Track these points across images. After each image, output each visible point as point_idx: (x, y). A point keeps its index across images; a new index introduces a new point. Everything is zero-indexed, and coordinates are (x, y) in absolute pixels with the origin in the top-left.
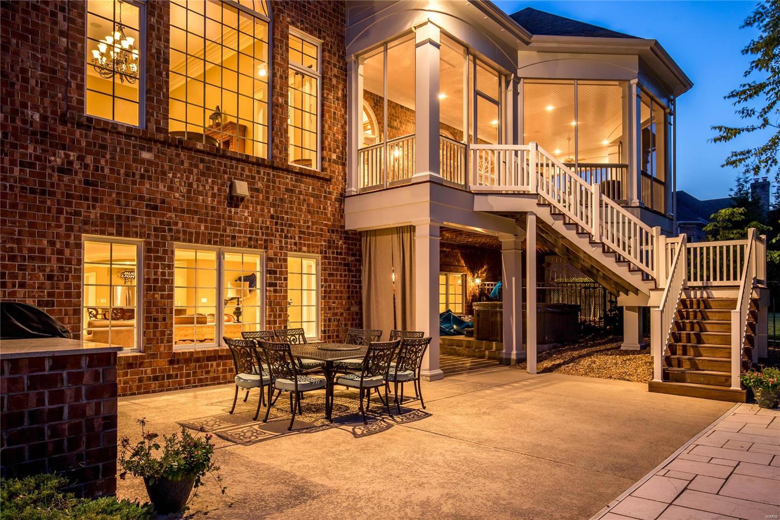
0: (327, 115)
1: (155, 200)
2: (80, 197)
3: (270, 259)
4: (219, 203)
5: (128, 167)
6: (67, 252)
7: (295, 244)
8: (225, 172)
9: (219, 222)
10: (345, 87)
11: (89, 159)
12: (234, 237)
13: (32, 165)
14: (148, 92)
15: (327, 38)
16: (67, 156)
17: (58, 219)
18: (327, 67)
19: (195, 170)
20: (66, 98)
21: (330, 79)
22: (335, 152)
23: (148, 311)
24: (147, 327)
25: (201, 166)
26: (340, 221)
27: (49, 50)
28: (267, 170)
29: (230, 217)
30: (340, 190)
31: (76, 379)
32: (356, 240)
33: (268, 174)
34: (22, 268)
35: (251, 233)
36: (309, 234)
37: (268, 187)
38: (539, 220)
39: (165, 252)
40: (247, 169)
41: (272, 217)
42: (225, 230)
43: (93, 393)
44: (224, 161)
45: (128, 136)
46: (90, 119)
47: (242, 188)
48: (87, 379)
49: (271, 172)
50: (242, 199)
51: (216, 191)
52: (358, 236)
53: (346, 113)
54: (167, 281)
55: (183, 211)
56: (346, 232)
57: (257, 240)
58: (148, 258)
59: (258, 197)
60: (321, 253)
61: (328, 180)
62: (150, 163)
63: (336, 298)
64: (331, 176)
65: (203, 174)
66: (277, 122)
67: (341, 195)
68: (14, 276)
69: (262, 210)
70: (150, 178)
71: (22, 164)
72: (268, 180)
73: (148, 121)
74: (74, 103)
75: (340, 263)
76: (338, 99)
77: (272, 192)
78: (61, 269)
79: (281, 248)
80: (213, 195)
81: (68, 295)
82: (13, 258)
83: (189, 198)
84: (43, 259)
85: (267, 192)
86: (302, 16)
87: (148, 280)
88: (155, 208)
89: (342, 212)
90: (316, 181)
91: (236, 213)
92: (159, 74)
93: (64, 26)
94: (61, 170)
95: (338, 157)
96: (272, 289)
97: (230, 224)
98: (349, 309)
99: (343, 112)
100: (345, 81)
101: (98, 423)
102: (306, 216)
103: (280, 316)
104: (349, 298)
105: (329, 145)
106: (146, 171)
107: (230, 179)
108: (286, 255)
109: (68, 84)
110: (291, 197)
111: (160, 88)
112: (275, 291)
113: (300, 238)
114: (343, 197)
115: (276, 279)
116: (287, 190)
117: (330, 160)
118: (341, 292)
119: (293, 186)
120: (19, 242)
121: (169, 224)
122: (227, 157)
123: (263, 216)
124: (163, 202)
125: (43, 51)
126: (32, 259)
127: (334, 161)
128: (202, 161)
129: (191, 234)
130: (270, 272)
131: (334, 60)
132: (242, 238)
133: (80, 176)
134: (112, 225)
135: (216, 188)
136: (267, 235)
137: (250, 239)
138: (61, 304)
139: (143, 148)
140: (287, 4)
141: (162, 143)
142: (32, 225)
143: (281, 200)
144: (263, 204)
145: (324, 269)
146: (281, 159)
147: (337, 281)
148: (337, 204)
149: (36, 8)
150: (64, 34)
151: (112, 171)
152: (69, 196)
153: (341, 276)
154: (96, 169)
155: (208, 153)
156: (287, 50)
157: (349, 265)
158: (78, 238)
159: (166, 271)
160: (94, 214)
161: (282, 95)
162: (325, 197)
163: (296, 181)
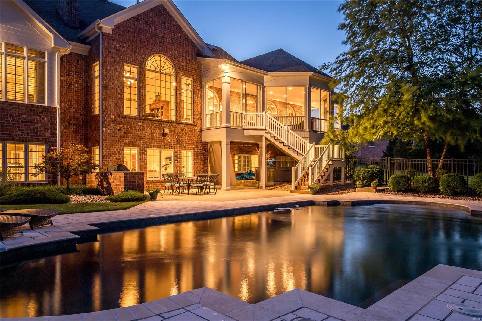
0: (195, 104)
1: (142, 136)
2: (123, 137)
3: (176, 152)
4: (160, 136)
5: (135, 127)
6: (120, 152)
7: (184, 147)
8: (162, 126)
9: (160, 142)
10: (201, 93)
11: (125, 126)
12: (164, 146)
13: (112, 130)
14: (140, 105)
15: (195, 78)
16: (120, 126)
17: (118, 143)
18: (195, 88)
19: (153, 127)
20: (120, 111)
21: (196, 91)
22: (198, 115)
25: (155, 125)
26: (200, 139)
27: (116, 99)
29: (163, 140)
30: (200, 128)
32: (206, 145)
33: (175, 125)
34: (110, 156)
35: (170, 144)
36: (189, 144)
37: (175, 129)
39: (145, 151)
40: (168, 125)
41: (176, 139)
42: (162, 144)
44: (161, 123)
45: (135, 119)
46: (125, 116)
47: (167, 131)
50: (167, 134)
52: (207, 144)
53: (202, 102)
54: (145, 159)
55: (150, 139)
56: (202, 142)
57: (172, 146)
58: (140, 153)
59: (172, 133)
60: (193, 150)
61: (196, 125)
62: (141, 126)
63: (199, 165)
64: (196, 124)
65: (155, 127)
66: (178, 108)
67: (200, 130)
69: (173, 137)
70: (141, 130)
71: (110, 129)
72: (175, 127)
73: (140, 114)
74: (122, 112)
75: (200, 153)
76: (199, 97)
77: (176, 131)
78: (119, 156)
79: (179, 149)
80: (158, 133)
82: (108, 154)
83: (151, 135)
84: (115, 154)
85: (175, 131)
86: (186, 72)
87: (140, 159)
88: (142, 138)
89: (201, 135)
90: (191, 126)
91: (165, 138)
92: (143, 100)
93: (119, 91)
94: (119, 130)
95: (199, 117)
96: (176, 162)
97: (163, 142)
98: (203, 168)
100: (202, 91)
102: (188, 138)
103: (179, 170)
104: (203, 165)
105: (196, 113)
106: (140, 128)
107: (163, 128)
108: (181, 151)
109: (120, 107)
110: (183, 132)
111: (143, 104)
112: (178, 162)
113: (186, 145)
114: (201, 131)
115: (178, 158)
116: (181, 130)
117: (196, 118)
118: (201, 163)
119: (183, 128)
120: (110, 150)
121: (146, 143)
122: (162, 122)
123: (173, 139)
124: (144, 136)
125: (114, 99)
126: (113, 154)
127: (198, 119)
128: (155, 123)
129: (152, 145)
130: (176, 156)
131: (197, 84)
132: (167, 146)
133: (123, 131)
134: (131, 144)
135: (159, 131)
136: (175, 145)
137: (169, 146)
139: (139, 122)
140: (181, 69)
141: (144, 120)
142: (113, 145)
143: (179, 133)
144: (173, 135)
145: (194, 155)
146: (179, 120)
147: (199, 159)
148: (199, 133)
149: (113, 88)
150: (119, 94)
151: (131, 129)
152: (121, 137)
153: (200, 157)
154: (127, 129)
155: (157, 121)
156: (181, 84)
157: (203, 153)
158: (123, 148)
159: (145, 156)
160: (127, 141)
161: (179, 100)
162: (194, 131)
163: (184, 127)
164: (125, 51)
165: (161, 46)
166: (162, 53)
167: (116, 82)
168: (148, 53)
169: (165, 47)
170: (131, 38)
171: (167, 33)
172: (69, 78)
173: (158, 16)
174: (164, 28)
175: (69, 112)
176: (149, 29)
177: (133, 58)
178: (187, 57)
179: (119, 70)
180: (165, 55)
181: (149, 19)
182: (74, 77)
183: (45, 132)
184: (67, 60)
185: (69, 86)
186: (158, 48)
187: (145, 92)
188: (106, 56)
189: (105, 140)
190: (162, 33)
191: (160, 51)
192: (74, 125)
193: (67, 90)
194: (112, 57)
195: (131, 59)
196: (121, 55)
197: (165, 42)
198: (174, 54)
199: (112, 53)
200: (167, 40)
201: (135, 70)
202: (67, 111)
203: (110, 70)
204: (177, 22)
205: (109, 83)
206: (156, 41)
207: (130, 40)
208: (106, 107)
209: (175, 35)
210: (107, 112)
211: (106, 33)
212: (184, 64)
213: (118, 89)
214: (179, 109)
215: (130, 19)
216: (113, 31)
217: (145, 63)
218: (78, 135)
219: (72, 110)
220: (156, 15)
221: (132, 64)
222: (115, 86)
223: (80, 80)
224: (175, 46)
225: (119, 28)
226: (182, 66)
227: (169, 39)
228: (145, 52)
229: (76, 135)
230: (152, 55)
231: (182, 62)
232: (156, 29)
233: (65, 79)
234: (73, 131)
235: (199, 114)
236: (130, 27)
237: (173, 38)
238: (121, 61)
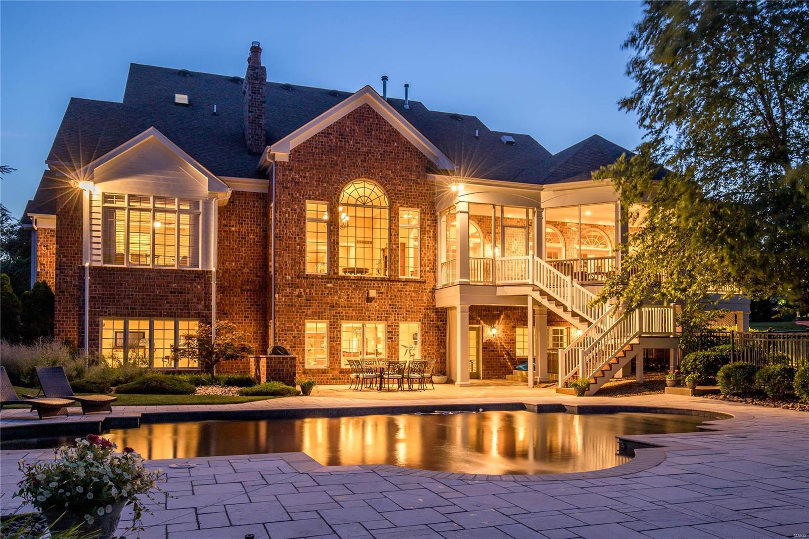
0: (423, 248)
1: (333, 303)
2: (304, 306)
3: (389, 326)
4: (362, 301)
5: (322, 291)
6: (300, 327)
7: (403, 317)
8: (365, 287)
9: (362, 310)
10: (435, 230)
11: (308, 291)
12: (369, 317)
13: (288, 296)
14: (330, 258)
15: (423, 207)
16: (300, 290)
17: (297, 315)
18: (423, 222)
19: (351, 288)
20: (299, 269)
21: (425, 228)
22: (428, 266)
23: (331, 350)
24: (330, 357)
25: (353, 286)
26: (432, 303)
27: (294, 252)
28: (387, 283)
29: (367, 307)
30: (432, 286)
31: (287, 362)
32: (444, 312)
33: (388, 284)
34: (285, 334)
35: (379, 314)
36: (412, 312)
37: (387, 290)
38: (533, 299)
39: (338, 325)
40: (376, 284)
41: (390, 305)
42: (365, 314)
43: (291, 366)
44: (364, 282)
45: (322, 279)
46: (307, 275)
47: (373, 293)
48: (289, 363)
50: (374, 298)
51: (360, 296)
52: (445, 310)
53: (436, 244)
54: (338, 338)
55: (345, 307)
56: (437, 309)
57: (381, 317)
58: (330, 328)
59: (382, 296)
60: (420, 321)
61: (424, 282)
62: (331, 288)
63: (430, 345)
64: (425, 280)
65: (354, 289)
66: (392, 258)
67: (433, 289)
68: (283, 337)
69: (384, 302)
70: (331, 294)
71: (285, 296)
72: (388, 287)
73: (330, 270)
74: (302, 270)
75: (432, 326)
76: (430, 237)
77: (389, 293)
78: (298, 334)
79: (395, 320)
80: (359, 298)
81: (301, 344)
82: (282, 331)
83: (348, 301)
84: (292, 330)
85: (387, 293)
86: (407, 200)
87: (330, 337)
88: (333, 307)
89: (433, 299)
90: (416, 284)
91: (370, 305)
92: (335, 249)
93: (298, 241)
94: (298, 296)
95: (431, 269)
96: (390, 340)
97: (368, 311)
98: (439, 351)
99: (434, 243)
100: (435, 226)
101: (292, 374)
102: (410, 303)
103: (395, 354)
104: (438, 345)
105: (425, 263)
106: (330, 292)
107: (367, 290)
108: (398, 323)
109: (300, 263)
110: (401, 294)
111: (335, 255)
112: (392, 341)
113: (406, 314)
114: (434, 290)
115: (392, 335)
116: (398, 291)
117: (425, 271)
118: (433, 342)
119: (402, 288)
120: (284, 324)
121: (339, 313)
122: (366, 280)
123: (385, 305)
124: (336, 304)
125: (292, 253)
126: (288, 330)
127: (428, 271)
128: (354, 283)
129: (349, 316)
130: (389, 332)
131: (428, 217)
132: (374, 317)
133: (304, 298)
134: (316, 316)
135: (360, 295)
136: (387, 314)
137: (378, 317)
138: (298, 347)
139: (328, 283)
140: (398, 197)
141: (336, 279)
142: (288, 318)
143: (395, 296)
144: (385, 299)
145: (422, 330)
146: (395, 276)
147: (430, 335)
148: (430, 294)
149: (289, 238)
150: (298, 244)
151: (316, 294)
152: (301, 306)
153: (433, 333)
154: (310, 294)
155: (357, 280)
156: (398, 221)
157: (438, 327)
158: (304, 322)
159: (338, 333)
160: (309, 312)
161: (395, 244)
162: (422, 291)
163: (404, 285)
164: (307, 183)
165: (364, 167)
166: (365, 177)
167: (294, 229)
168: (344, 180)
169: (370, 167)
170: (317, 162)
171: (374, 145)
172: (243, 227)
173: (360, 122)
174: (368, 138)
175: (242, 273)
176: (345, 144)
177: (320, 191)
178: (408, 177)
179: (298, 210)
180: (371, 179)
181: (345, 129)
182: (249, 226)
183: (198, 303)
184: (239, 203)
185: (242, 238)
186: (360, 170)
187: (338, 237)
188: (280, 193)
189: (278, 311)
190: (365, 147)
191: (362, 175)
192: (248, 290)
193: (239, 244)
194: (289, 194)
195: (317, 193)
196: (302, 189)
197: (371, 159)
198: (386, 174)
199: (289, 188)
200: (373, 156)
201: (323, 207)
202: (239, 273)
203: (286, 213)
204: (391, 126)
205: (283, 231)
206: (357, 161)
207: (316, 165)
208: (279, 265)
209: (387, 146)
210: (281, 271)
211: (281, 162)
212: (403, 188)
213: (297, 238)
214: (395, 258)
215: (316, 135)
216: (290, 157)
217: (339, 195)
218: (253, 305)
219: (245, 270)
220: (357, 121)
221: (319, 200)
222: (292, 235)
223: (257, 228)
224: (387, 163)
225: (299, 152)
226: (401, 191)
227: (377, 154)
228: (338, 180)
229: (251, 305)
230: (349, 182)
231: (400, 185)
232: (356, 143)
233: (237, 229)
234: (247, 299)
235: (430, 263)
236: (316, 148)
237: (384, 151)
238: (301, 197)
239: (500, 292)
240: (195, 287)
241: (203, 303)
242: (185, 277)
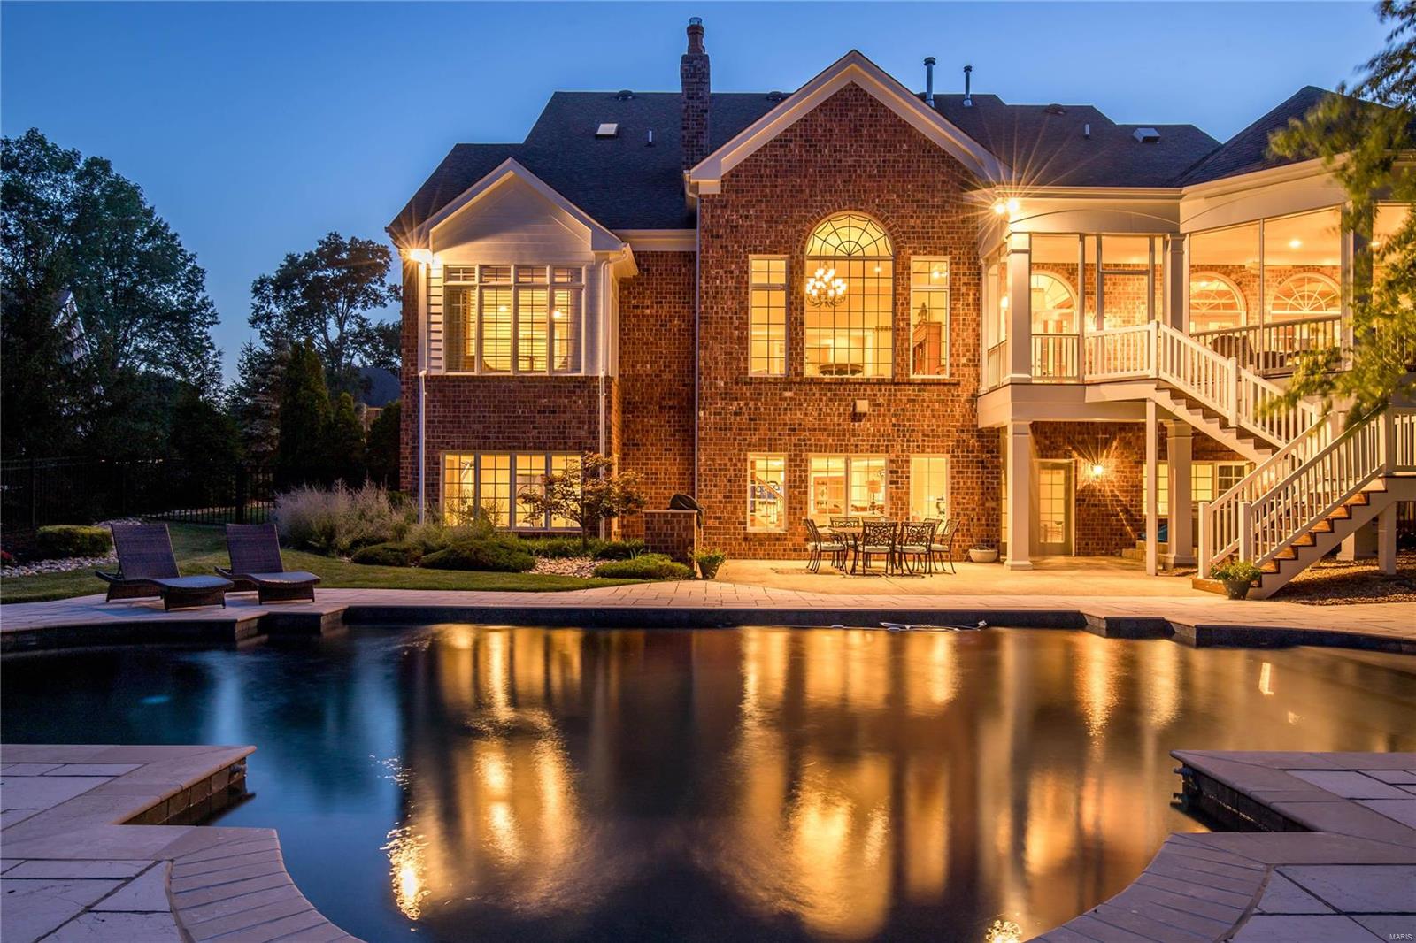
0: (955, 324)
1: (794, 424)
2: (746, 429)
3: (892, 461)
4: (844, 420)
5: (776, 404)
6: (739, 464)
7: (918, 446)
8: (849, 395)
9: (844, 435)
10: (978, 290)
11: (751, 404)
12: (857, 446)
13: (720, 414)
14: (790, 349)
15: (954, 252)
16: (739, 404)
17: (734, 445)
18: (955, 279)
19: (824, 398)
20: (738, 368)
21: (959, 289)
22: (964, 356)
23: (790, 503)
24: (789, 514)
25: (829, 394)
26: (971, 421)
27: (729, 341)
28: (888, 387)
29: (854, 430)
30: (971, 391)
31: (679, 522)
32: (993, 436)
33: (890, 390)
34: (715, 476)
35: (873, 441)
36: (934, 436)
37: (889, 400)
38: (1157, 405)
39: (802, 461)
40: (869, 389)
41: (894, 425)
42: (849, 441)
44: (848, 387)
45: (776, 384)
46: (751, 378)
47: (863, 406)
48: (683, 523)
49: (892, 387)
50: (865, 414)
51: (841, 411)
52: (996, 434)
53: (978, 316)
54: (803, 481)
55: (815, 430)
56: (980, 430)
57: (878, 446)
58: (790, 466)
59: (879, 410)
60: (948, 452)
61: (958, 384)
62: (791, 399)
63: (967, 494)
64: (959, 381)
65: (831, 400)
66: (899, 344)
67: (973, 395)
68: (711, 480)
69: (884, 421)
70: (790, 410)
71: (715, 414)
72: (890, 395)
73: (790, 369)
74: (742, 370)
75: (972, 461)
76: (968, 305)
77: (893, 404)
78: (736, 475)
79: (903, 451)
80: (840, 415)
81: (740, 492)
82: (711, 470)
83: (820, 420)
84: (726, 470)
85: (888, 405)
86: (925, 243)
87: (790, 481)
88: (795, 430)
89: (974, 412)
90: (942, 387)
91: (859, 426)
92: (797, 334)
93: (736, 322)
94: (736, 414)
95: (970, 360)
96: (893, 486)
97: (854, 436)
98: (983, 505)
99: (975, 314)
100: (978, 285)
101: (687, 541)
102: (929, 421)
103: (902, 509)
104: (983, 494)
105: (958, 350)
106: (788, 405)
107: (853, 400)
108: (908, 456)
109: (739, 359)
110: (914, 406)
111: (797, 344)
112: (897, 488)
113: (924, 440)
114: (974, 397)
115: (897, 477)
116: (909, 400)
117: (958, 365)
118: (973, 488)
119: (916, 396)
120: (714, 460)
121: (804, 440)
122: (851, 384)
123: (885, 425)
124: (800, 425)
125: (726, 343)
126: (720, 470)
127: (964, 365)
128: (830, 390)
129: (821, 446)
130: (891, 472)
131: (964, 269)
132: (865, 445)
133: (746, 416)
134: (765, 445)
135: (841, 409)
136: (889, 441)
137: (872, 446)
138: (736, 497)
139: (785, 390)
140: (909, 238)
141: (800, 383)
142: (720, 449)
143: (903, 410)
144: (884, 415)
145: (952, 468)
146: (902, 375)
147: (968, 478)
148: (968, 406)
149: (721, 318)
150: (736, 328)
151: (765, 409)
152: (740, 429)
153: (973, 472)
154: (756, 409)
155: (835, 384)
156: (909, 279)
157: (982, 462)
158: (745, 455)
159: (803, 474)
160: (755, 439)
161: (903, 319)
162: (952, 401)
163: (919, 391)
164: (751, 226)
165: (849, 191)
166: (850, 209)
167: (729, 303)
168: (813, 217)
169: (859, 191)
170: (768, 191)
171: (866, 151)
172: (662, 307)
173: (842, 115)
174: (856, 141)
175: (661, 380)
176: (816, 156)
177: (773, 238)
178: (928, 201)
179: (736, 272)
180: (861, 210)
181: (816, 130)
182: (672, 305)
183: (579, 428)
184: (657, 270)
185: (661, 326)
186: (840, 196)
187: (802, 314)
188: (707, 247)
189: (704, 439)
190: (851, 156)
191: (845, 204)
192: (670, 408)
193: (656, 335)
194: (721, 247)
195: (768, 241)
196: (743, 237)
197: (860, 176)
198: (888, 201)
199: (722, 237)
200: (865, 171)
201: (779, 264)
202: (657, 380)
203: (716, 278)
204: (896, 116)
205: (712, 308)
206: (835, 181)
207: (765, 196)
208: (706, 364)
209: (890, 151)
210: (709, 374)
211: (708, 196)
212: (919, 222)
213: (735, 318)
214: (903, 344)
215: (766, 146)
216: (722, 186)
217: (804, 242)
218: (679, 431)
219: (666, 376)
220: (836, 115)
221: (770, 253)
222: (727, 313)
223: (684, 307)
224: (889, 181)
225: (737, 176)
226: (914, 227)
227: (871, 166)
228: (802, 216)
229: (675, 431)
230: (822, 218)
231: (912, 217)
232: (835, 152)
233: (654, 311)
234: (669, 422)
235: (968, 351)
236: (766, 166)
237: (884, 161)
238: (741, 250)
239: (1092, 395)
240: (575, 402)
241: (586, 427)
242: (560, 387)
